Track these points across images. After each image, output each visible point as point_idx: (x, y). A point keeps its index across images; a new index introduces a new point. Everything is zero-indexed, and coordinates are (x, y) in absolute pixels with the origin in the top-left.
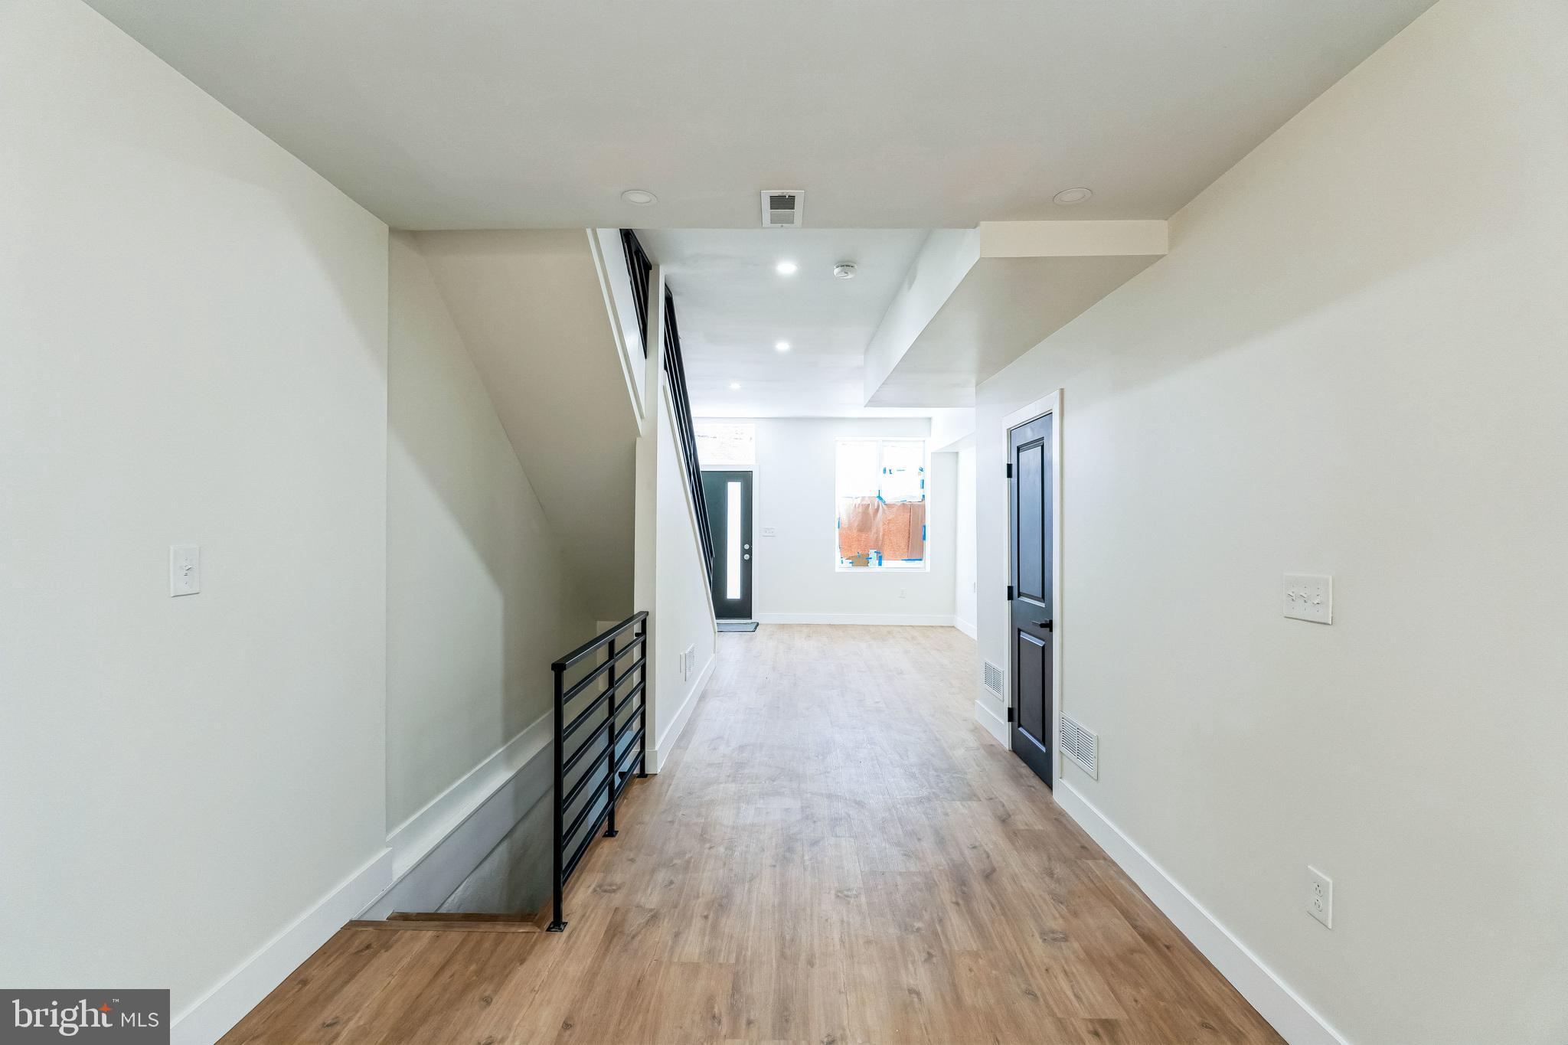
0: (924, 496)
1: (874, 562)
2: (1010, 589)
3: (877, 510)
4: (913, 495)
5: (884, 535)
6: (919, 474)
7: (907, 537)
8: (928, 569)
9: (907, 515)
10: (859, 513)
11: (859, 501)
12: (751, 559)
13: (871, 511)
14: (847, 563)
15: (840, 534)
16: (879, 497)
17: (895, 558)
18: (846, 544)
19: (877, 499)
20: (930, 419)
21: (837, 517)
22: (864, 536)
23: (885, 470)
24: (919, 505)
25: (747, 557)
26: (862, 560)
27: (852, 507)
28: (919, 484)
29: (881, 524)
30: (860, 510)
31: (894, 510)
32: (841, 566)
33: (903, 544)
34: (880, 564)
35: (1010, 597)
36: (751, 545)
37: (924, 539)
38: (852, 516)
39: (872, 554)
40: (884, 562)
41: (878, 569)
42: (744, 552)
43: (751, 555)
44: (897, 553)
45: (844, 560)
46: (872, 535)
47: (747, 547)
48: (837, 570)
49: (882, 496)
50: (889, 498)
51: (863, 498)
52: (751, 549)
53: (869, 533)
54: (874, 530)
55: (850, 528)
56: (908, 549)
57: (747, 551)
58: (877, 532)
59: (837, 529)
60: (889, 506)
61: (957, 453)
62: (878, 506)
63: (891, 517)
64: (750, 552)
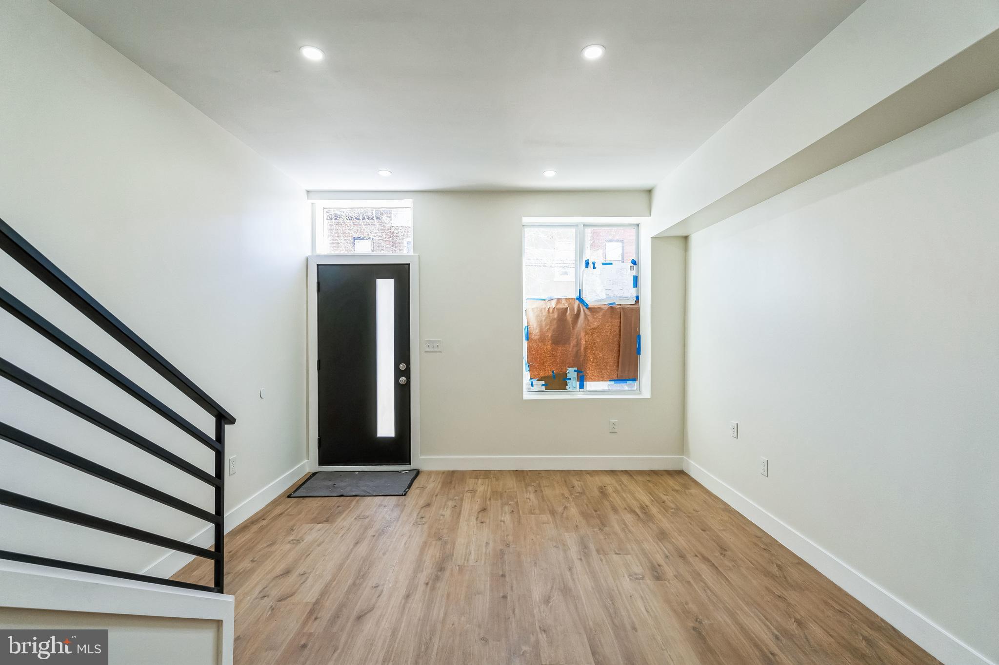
0: (637, 297)
1: (573, 383)
3: (578, 315)
4: (624, 294)
5: (586, 348)
6: (631, 268)
7: (616, 349)
8: (646, 394)
9: (616, 322)
10: (555, 319)
11: (553, 304)
12: (408, 382)
13: (569, 317)
14: (539, 385)
15: (529, 349)
16: (580, 299)
17: (601, 378)
18: (536, 363)
19: (577, 302)
20: (650, 192)
21: (525, 324)
22: (560, 349)
23: (587, 265)
24: (632, 309)
25: (403, 380)
26: (557, 382)
27: (545, 313)
28: (632, 282)
29: (582, 334)
30: (556, 316)
31: (600, 316)
32: (531, 389)
33: (611, 359)
34: (582, 386)
36: (408, 363)
37: (638, 352)
38: (544, 323)
39: (572, 372)
40: (588, 385)
41: (580, 393)
42: (398, 373)
43: (409, 378)
44: (604, 372)
45: (535, 382)
46: (571, 348)
47: (402, 366)
48: (527, 396)
49: (584, 297)
50: (590, 299)
51: (559, 301)
52: (408, 369)
53: (567, 346)
54: (573, 342)
55: (542, 339)
56: (618, 366)
57: (403, 372)
58: (578, 344)
59: (525, 343)
60: (593, 310)
61: (686, 238)
62: (579, 311)
63: (595, 324)
64: (407, 373)
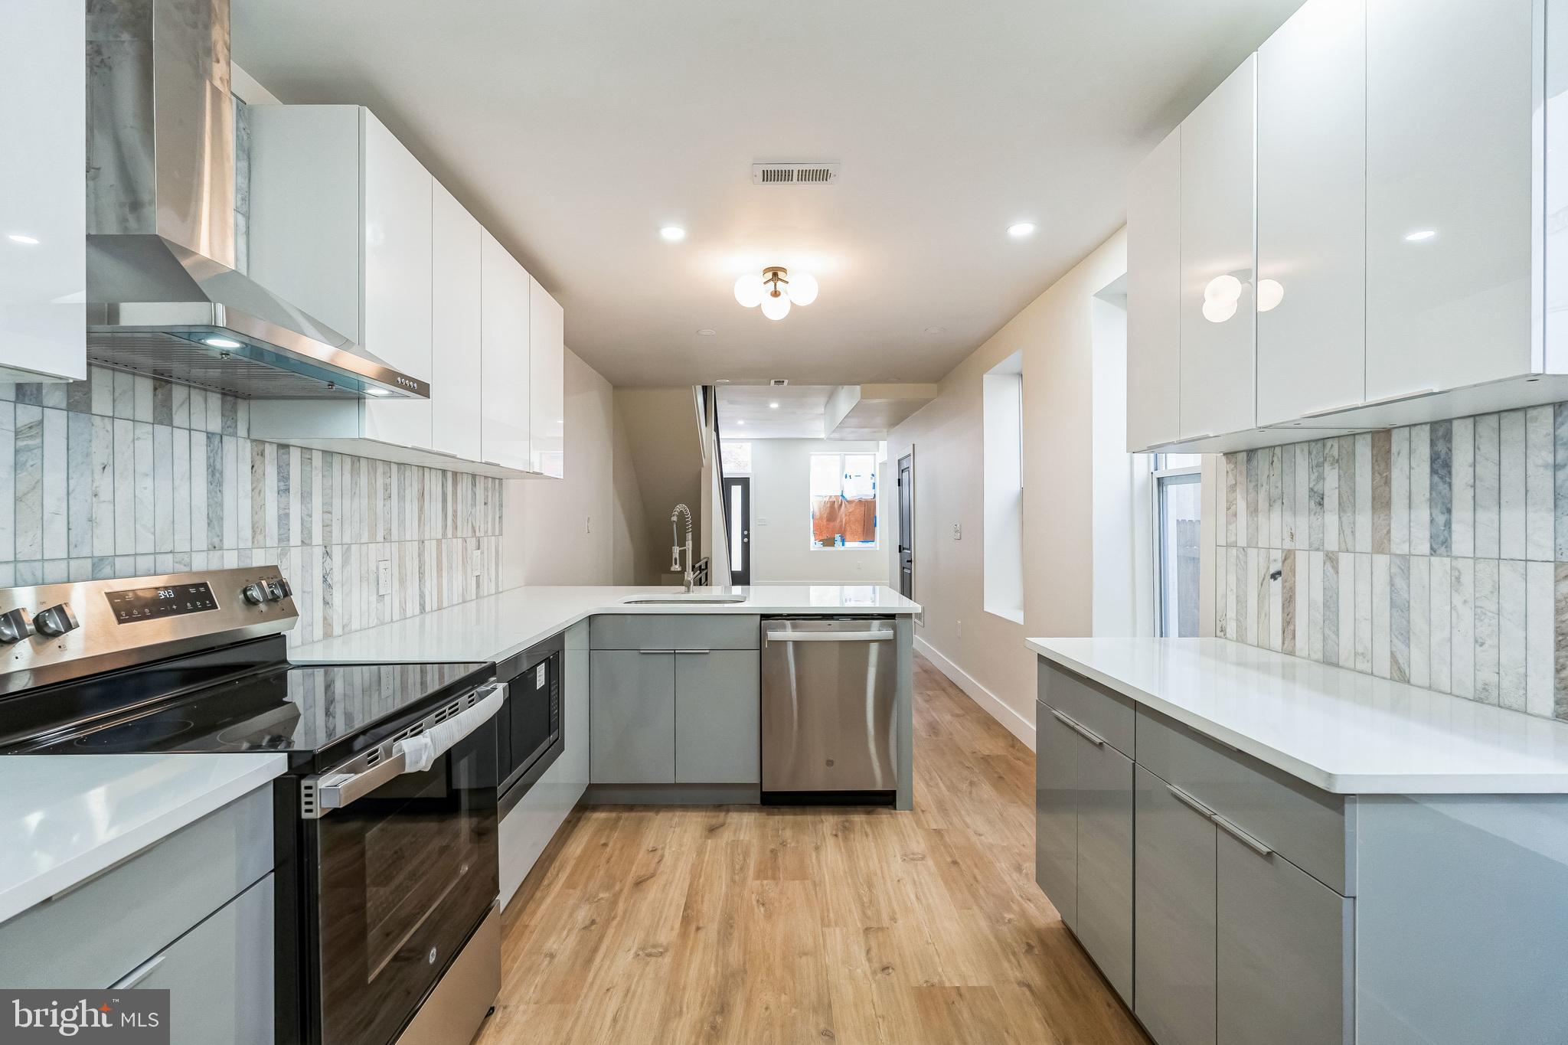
0: (875, 495)
1: (838, 543)
2: (900, 546)
3: (841, 505)
4: (867, 493)
5: (846, 523)
6: (871, 478)
7: (862, 525)
9: (863, 508)
10: (828, 507)
11: (827, 498)
12: (749, 541)
13: (836, 506)
14: (819, 544)
15: (814, 523)
16: (842, 496)
17: (855, 540)
18: (818, 530)
21: (812, 510)
22: (832, 524)
23: (846, 476)
24: (872, 501)
25: (746, 540)
26: (829, 542)
27: (823, 503)
28: (872, 486)
29: (844, 515)
30: (828, 505)
31: (853, 505)
32: (815, 545)
33: (860, 530)
34: (843, 545)
35: (900, 551)
36: (749, 531)
37: (875, 526)
38: (822, 509)
39: (837, 537)
40: (847, 544)
41: (842, 548)
42: (743, 536)
43: (749, 539)
44: (856, 536)
45: (817, 542)
46: (837, 523)
47: (746, 533)
48: (812, 549)
49: (844, 494)
50: (848, 496)
51: (831, 497)
52: (749, 534)
53: (835, 522)
54: (838, 520)
55: (821, 518)
56: (863, 533)
58: (841, 521)
59: (812, 520)
60: (849, 502)
62: (842, 502)
63: (851, 510)
64: (748, 536)
